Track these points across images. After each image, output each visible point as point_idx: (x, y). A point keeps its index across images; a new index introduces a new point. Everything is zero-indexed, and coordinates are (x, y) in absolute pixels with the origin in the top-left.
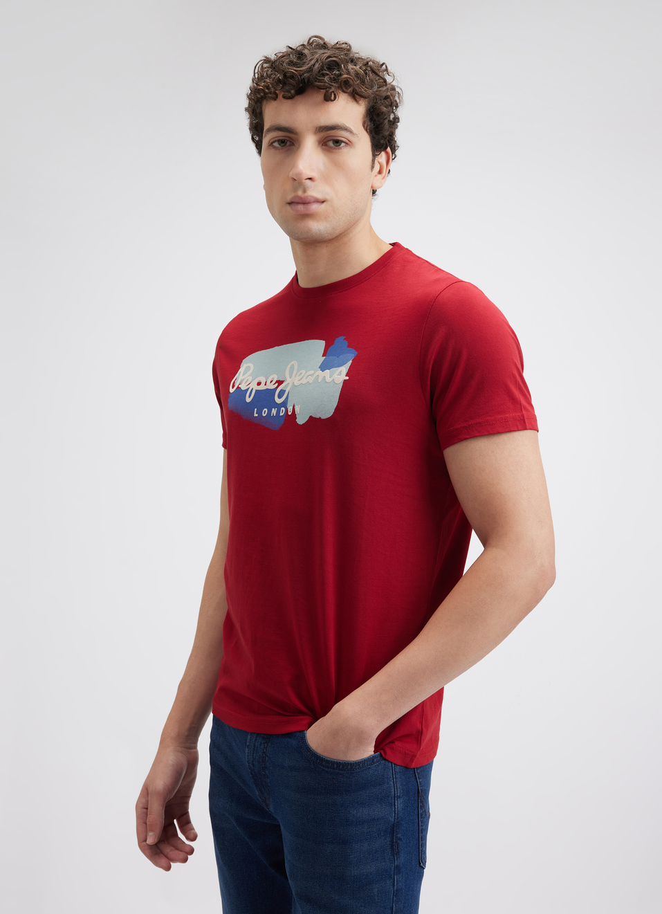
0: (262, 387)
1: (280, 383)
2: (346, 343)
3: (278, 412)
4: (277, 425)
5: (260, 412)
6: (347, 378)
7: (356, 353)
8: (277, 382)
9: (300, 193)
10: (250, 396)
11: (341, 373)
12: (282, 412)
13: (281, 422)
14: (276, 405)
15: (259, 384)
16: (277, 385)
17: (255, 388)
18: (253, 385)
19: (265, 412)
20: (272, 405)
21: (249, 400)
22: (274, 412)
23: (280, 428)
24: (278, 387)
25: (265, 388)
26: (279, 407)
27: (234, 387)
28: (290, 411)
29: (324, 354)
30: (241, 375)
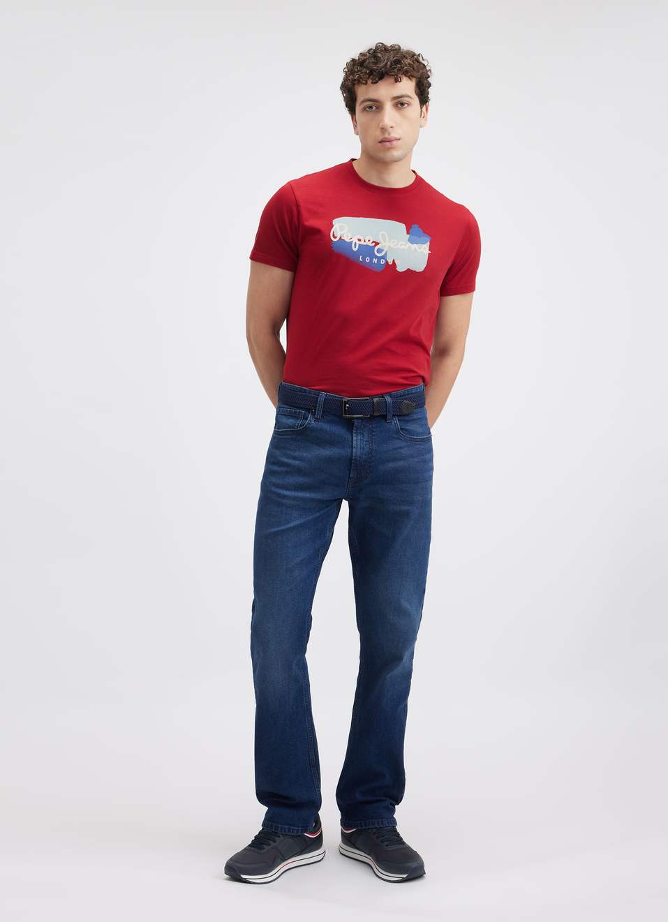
0: (362, 243)
1: (377, 244)
2: (420, 230)
3: (379, 261)
4: (379, 269)
5: (364, 258)
6: (430, 252)
8: (373, 242)
9: (387, 136)
10: (355, 247)
11: (425, 248)
12: (382, 262)
13: (383, 268)
14: (376, 257)
15: (360, 240)
16: (374, 244)
17: (358, 243)
18: (355, 240)
19: (368, 260)
20: (373, 256)
21: (355, 249)
22: (375, 261)
23: (382, 271)
24: (375, 246)
25: (365, 244)
26: (379, 259)
27: (335, 237)
28: (390, 262)
29: (408, 233)
30: (338, 230)
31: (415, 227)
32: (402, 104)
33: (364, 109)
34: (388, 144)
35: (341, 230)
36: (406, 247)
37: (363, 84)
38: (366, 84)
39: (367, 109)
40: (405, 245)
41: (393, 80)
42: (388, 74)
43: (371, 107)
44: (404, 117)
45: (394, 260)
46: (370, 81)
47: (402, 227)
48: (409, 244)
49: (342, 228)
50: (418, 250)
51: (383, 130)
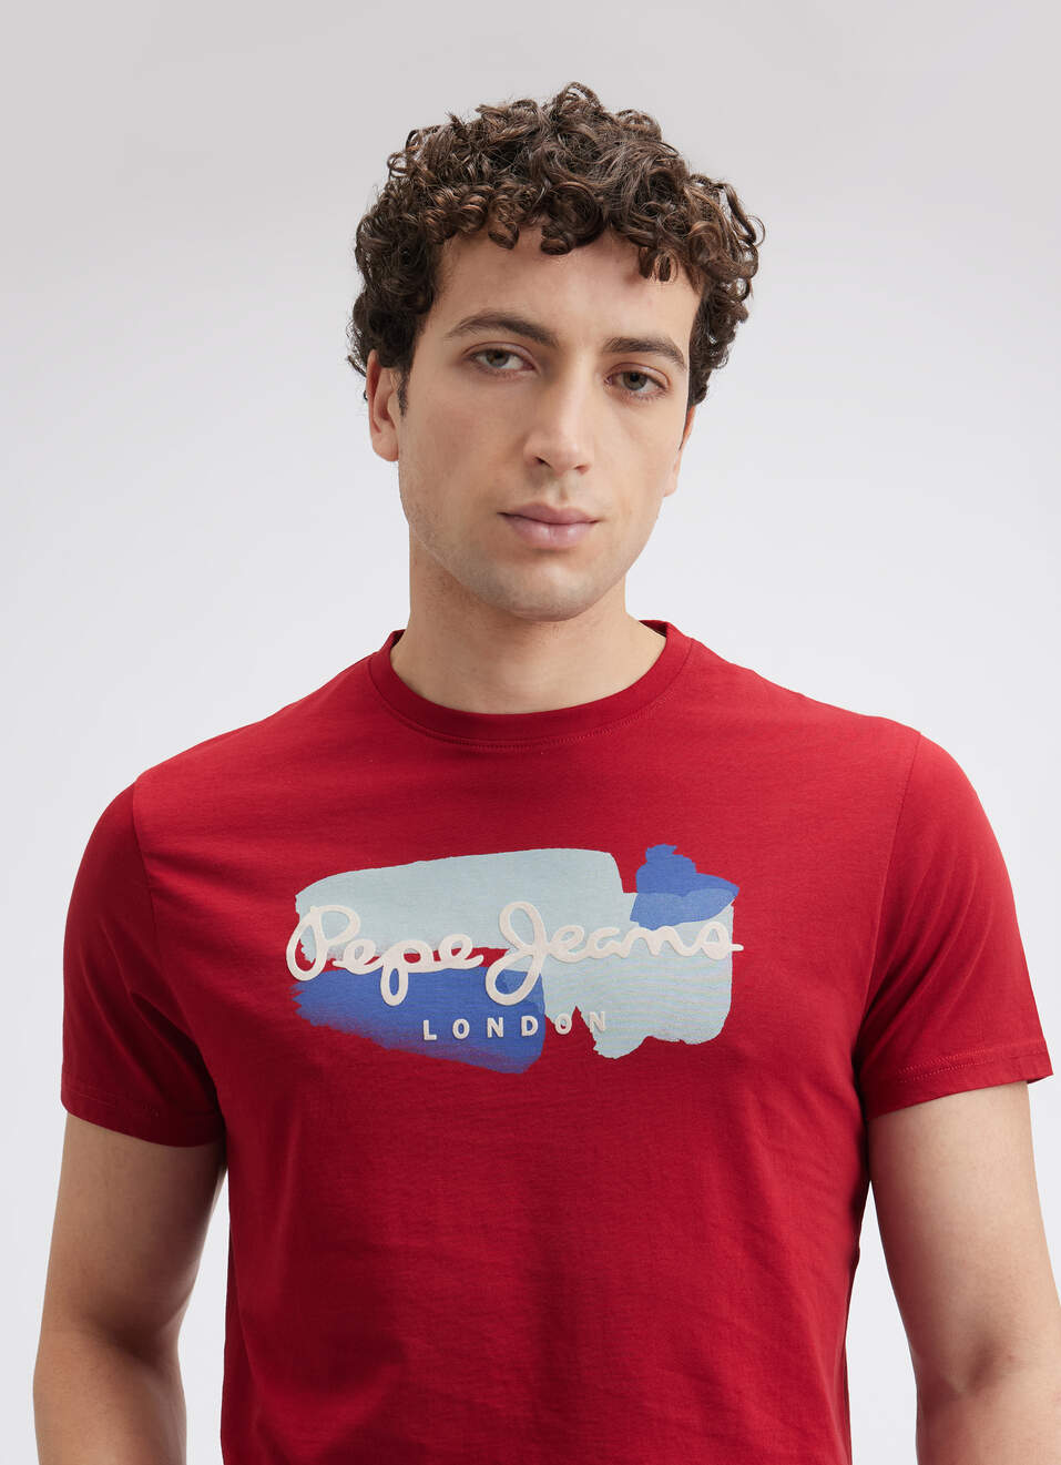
0: (426, 965)
1: (492, 955)
2: (687, 864)
3: (513, 1026)
4: (519, 1061)
5: (443, 1028)
6: (740, 948)
7: (736, 889)
8: (475, 952)
9: (550, 498)
10: (394, 989)
11: (714, 935)
12: (530, 1026)
13: (536, 1052)
14: (497, 1010)
15: (412, 958)
16: (480, 959)
17: (406, 969)
18: (392, 961)
19: (461, 1029)
20: (482, 1009)
21: (394, 1000)
22: (496, 1026)
23: (535, 1068)
24: (487, 964)
25: (438, 967)
26: (512, 1015)
27: (305, 965)
28: (563, 1023)
29: (629, 887)
30: (319, 932)
31: (661, 857)
32: (635, 379)
33: (468, 358)
34: (543, 533)
35: (331, 932)
36: (624, 948)
37: (499, 240)
38: (510, 245)
39: (483, 359)
40: (621, 936)
41: (631, 264)
42: (619, 229)
43: (499, 356)
44: (633, 433)
45: (577, 1015)
46: (533, 238)
47: (600, 866)
48: (638, 931)
49: (333, 926)
50: (683, 950)
51: (542, 468)
